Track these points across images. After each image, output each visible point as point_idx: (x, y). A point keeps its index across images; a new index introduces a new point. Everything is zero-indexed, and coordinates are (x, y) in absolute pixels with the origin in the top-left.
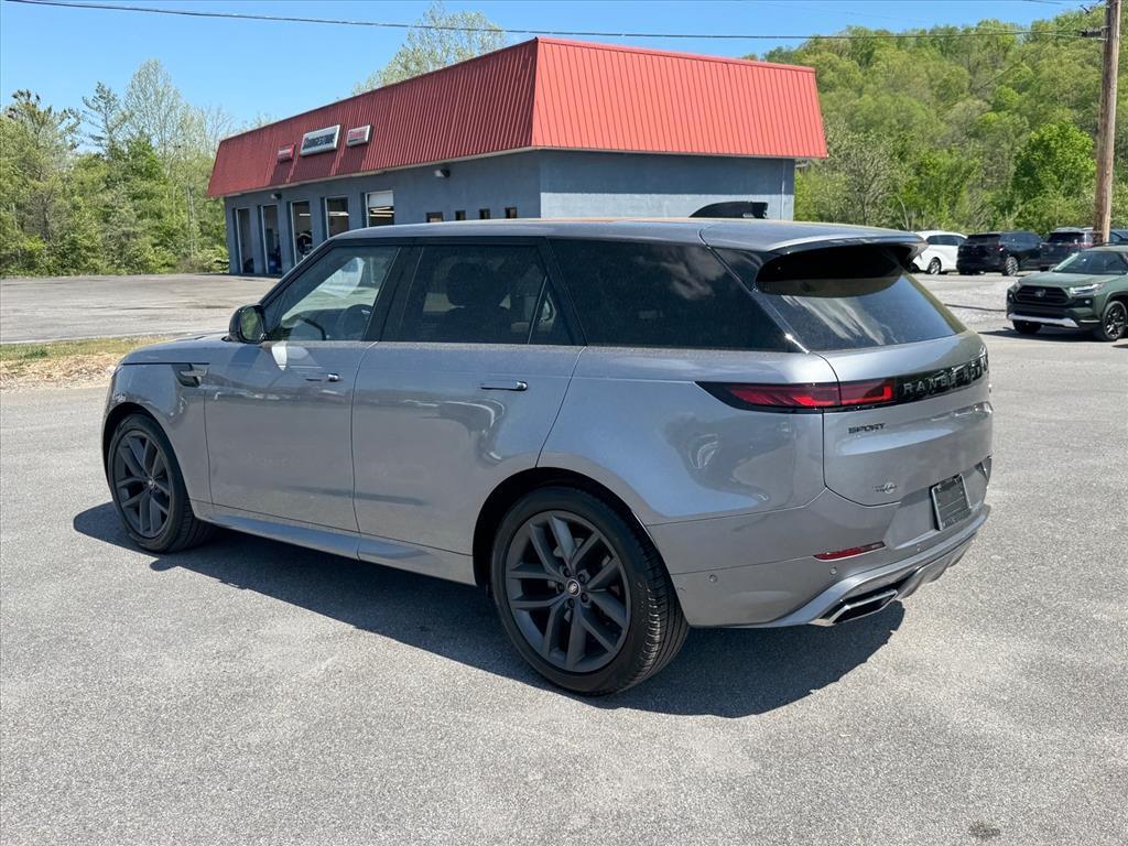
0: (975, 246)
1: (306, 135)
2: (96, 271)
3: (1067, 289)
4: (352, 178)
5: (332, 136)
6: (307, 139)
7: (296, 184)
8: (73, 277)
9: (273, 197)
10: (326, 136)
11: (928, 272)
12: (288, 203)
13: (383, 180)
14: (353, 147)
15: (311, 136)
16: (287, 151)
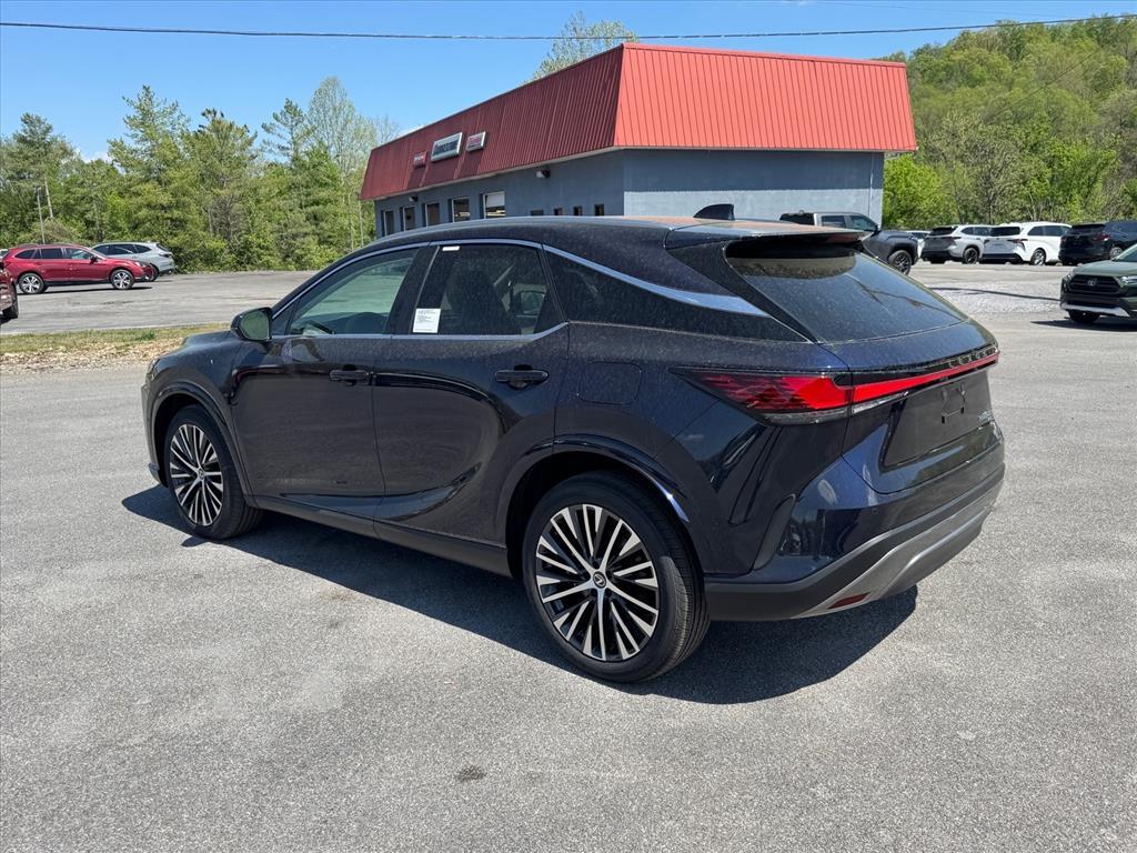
0: (1078, 236)
1: (435, 143)
2: (268, 266)
3: (1120, 278)
4: (472, 181)
5: (456, 142)
6: (437, 146)
7: (426, 188)
8: (249, 272)
9: (411, 200)
10: (451, 143)
11: (1031, 263)
12: (423, 205)
13: (497, 182)
14: (472, 152)
15: (439, 143)
16: (420, 158)
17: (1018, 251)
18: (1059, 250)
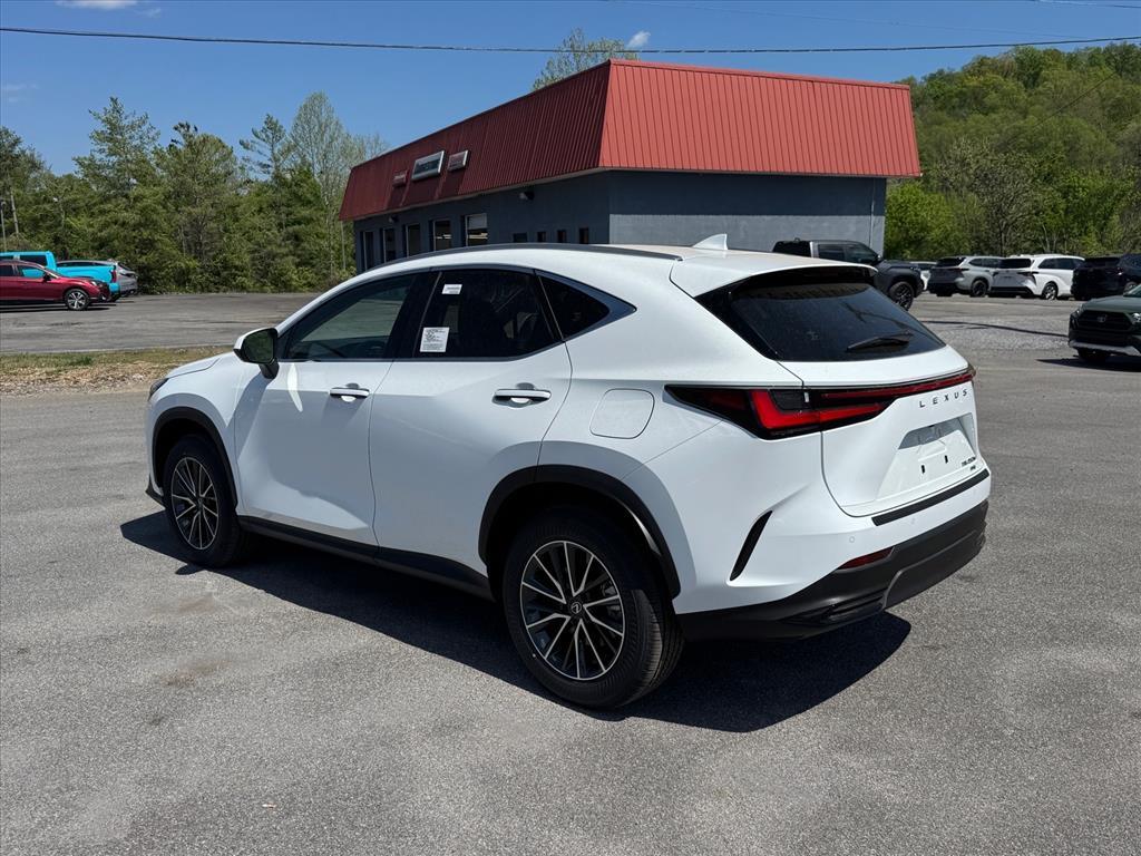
0: (1091, 270)
1: (417, 162)
2: (242, 288)
3: (1131, 314)
4: (453, 201)
5: (437, 161)
6: (418, 165)
7: (406, 208)
8: (221, 294)
9: (391, 220)
10: (433, 162)
11: (1042, 297)
12: (404, 227)
13: (479, 203)
14: (454, 172)
15: (421, 161)
16: (402, 177)
17: (1029, 284)
18: (1071, 284)
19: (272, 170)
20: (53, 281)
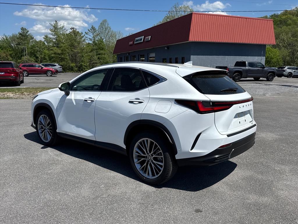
1: (136, 39)
4: (146, 49)
5: (142, 39)
7: (132, 51)
9: (128, 54)
10: (140, 39)
12: (131, 56)
13: (153, 50)
14: (146, 42)
15: (137, 39)
16: (131, 43)
19: (93, 40)
20: (43, 69)
